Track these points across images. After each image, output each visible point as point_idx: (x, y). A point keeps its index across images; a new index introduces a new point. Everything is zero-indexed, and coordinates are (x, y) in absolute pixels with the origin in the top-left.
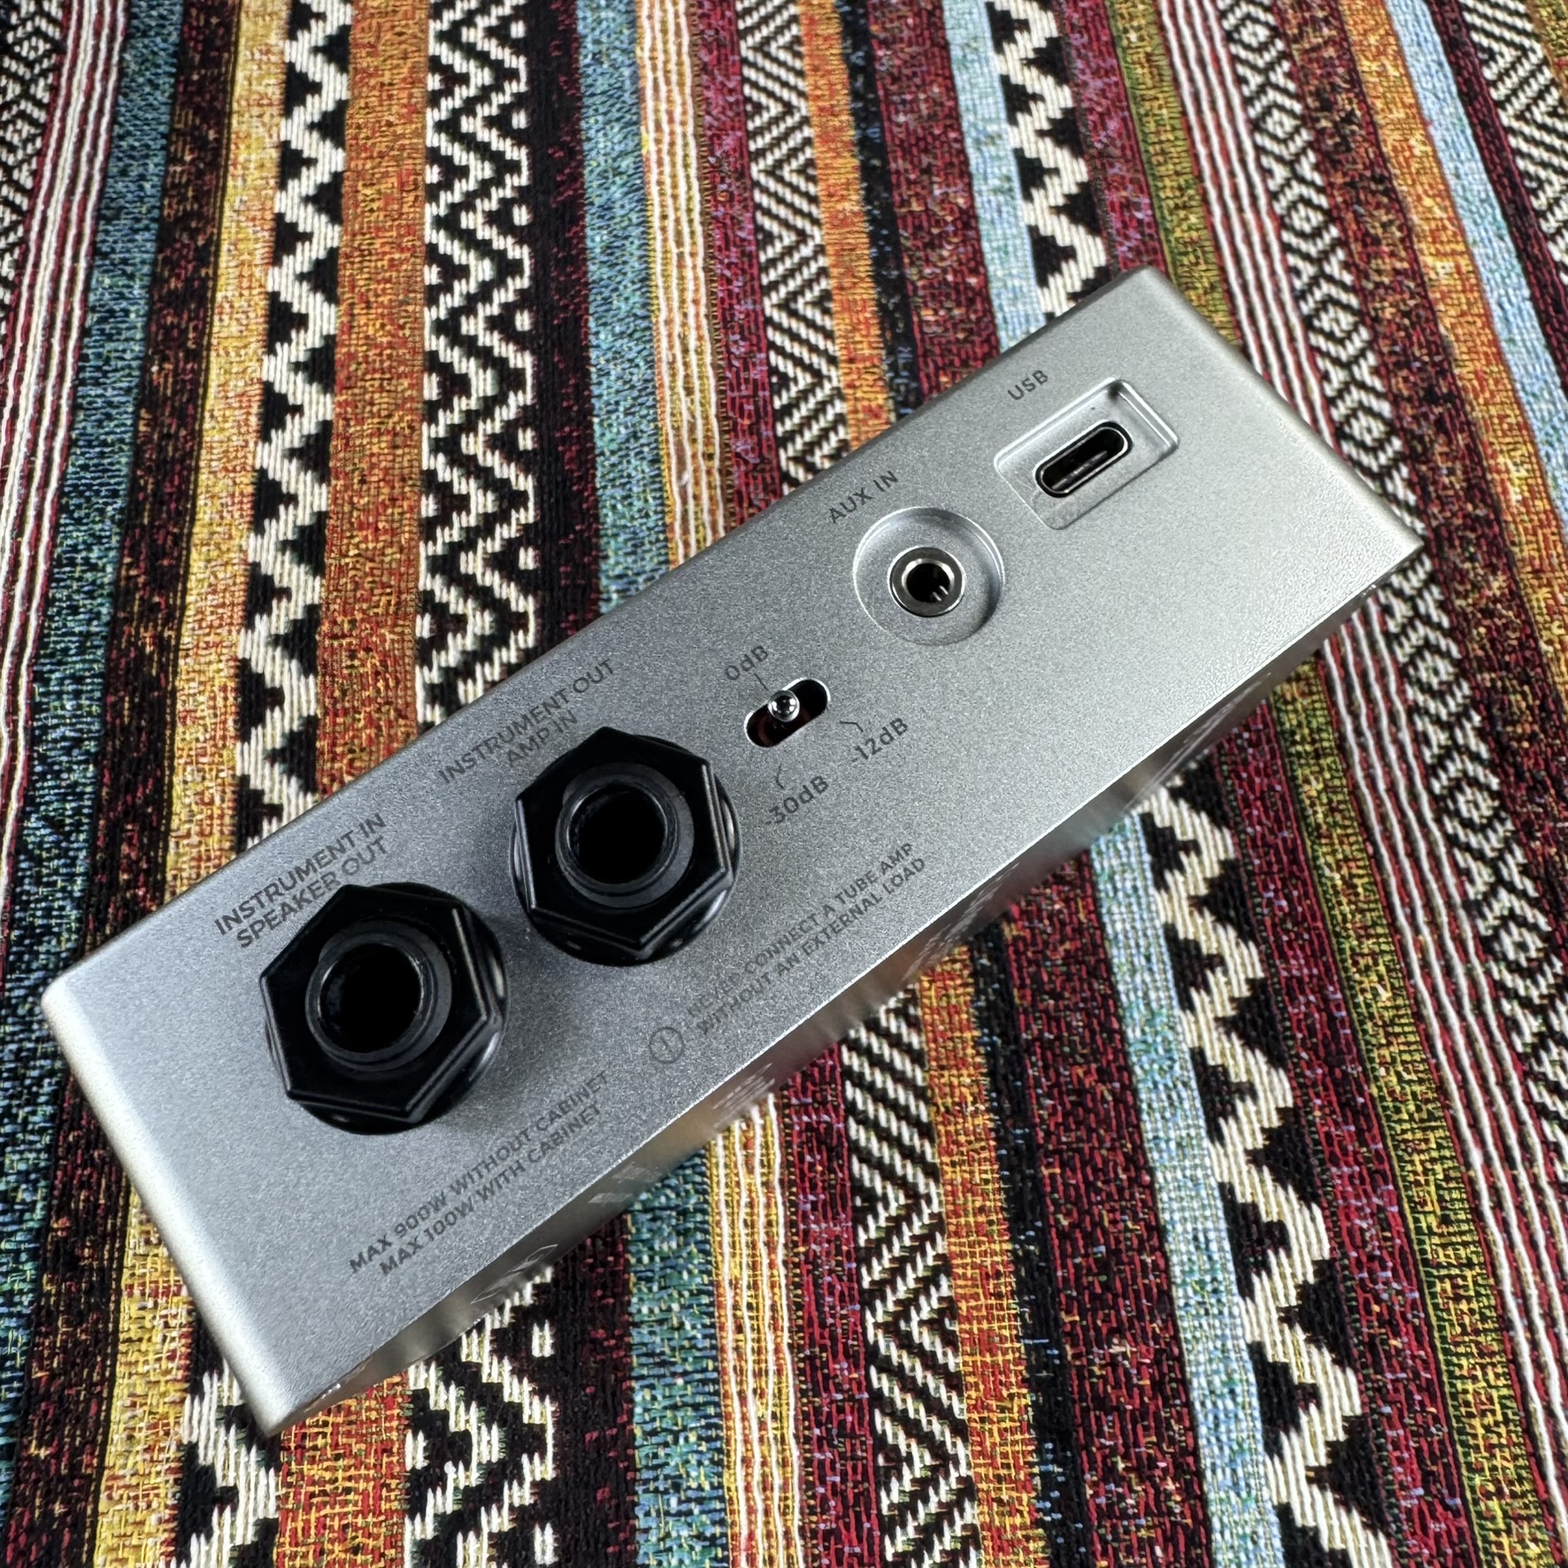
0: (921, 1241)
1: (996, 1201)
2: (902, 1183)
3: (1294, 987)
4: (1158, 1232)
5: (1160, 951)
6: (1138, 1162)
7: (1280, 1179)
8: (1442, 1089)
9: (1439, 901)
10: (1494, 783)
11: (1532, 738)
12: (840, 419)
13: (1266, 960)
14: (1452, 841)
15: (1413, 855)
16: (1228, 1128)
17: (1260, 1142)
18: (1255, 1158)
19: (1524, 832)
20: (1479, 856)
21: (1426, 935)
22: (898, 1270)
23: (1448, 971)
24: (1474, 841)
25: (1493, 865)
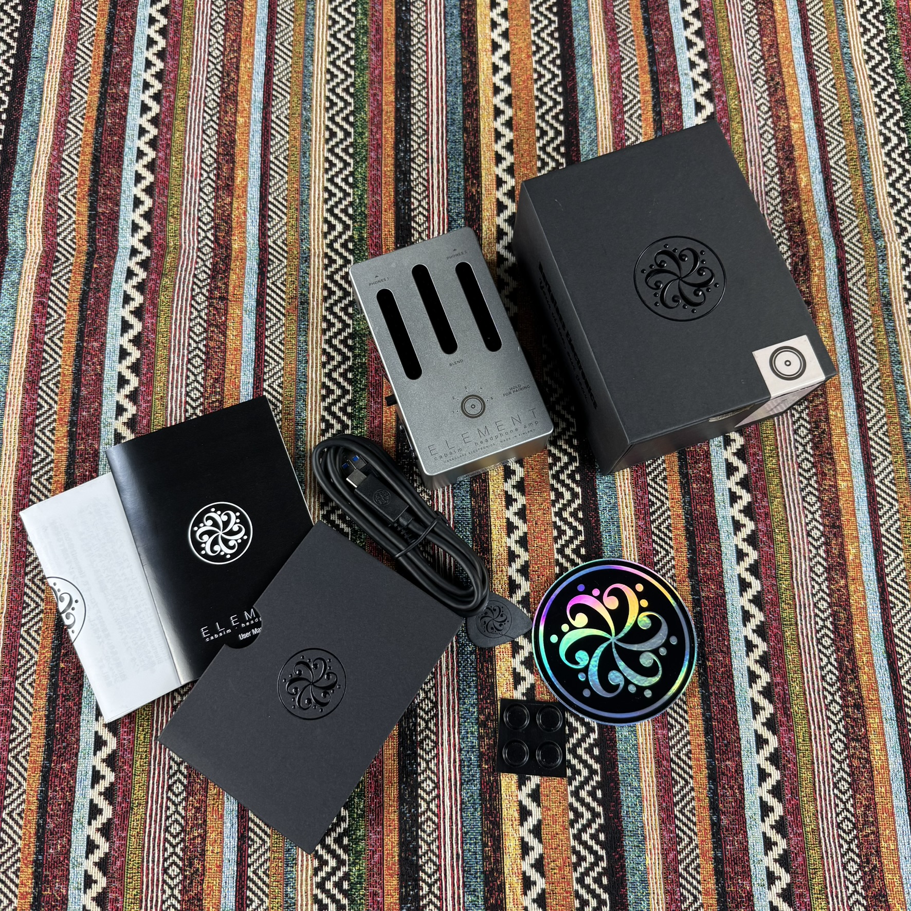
0: (683, 737)
1: (702, 729)
2: (679, 723)
3: (777, 684)
4: (739, 739)
5: (746, 673)
6: (736, 723)
7: (768, 729)
8: (807, 711)
9: (814, 666)
10: (832, 636)
11: (844, 625)
12: (669, 517)
13: (771, 677)
14: (820, 651)
15: (809, 654)
16: (758, 717)
17: (765, 720)
18: (763, 724)
19: (837, 650)
20: (825, 655)
21: (810, 675)
22: (678, 742)
23: (813, 683)
24: (824, 651)
25: (828, 657)
